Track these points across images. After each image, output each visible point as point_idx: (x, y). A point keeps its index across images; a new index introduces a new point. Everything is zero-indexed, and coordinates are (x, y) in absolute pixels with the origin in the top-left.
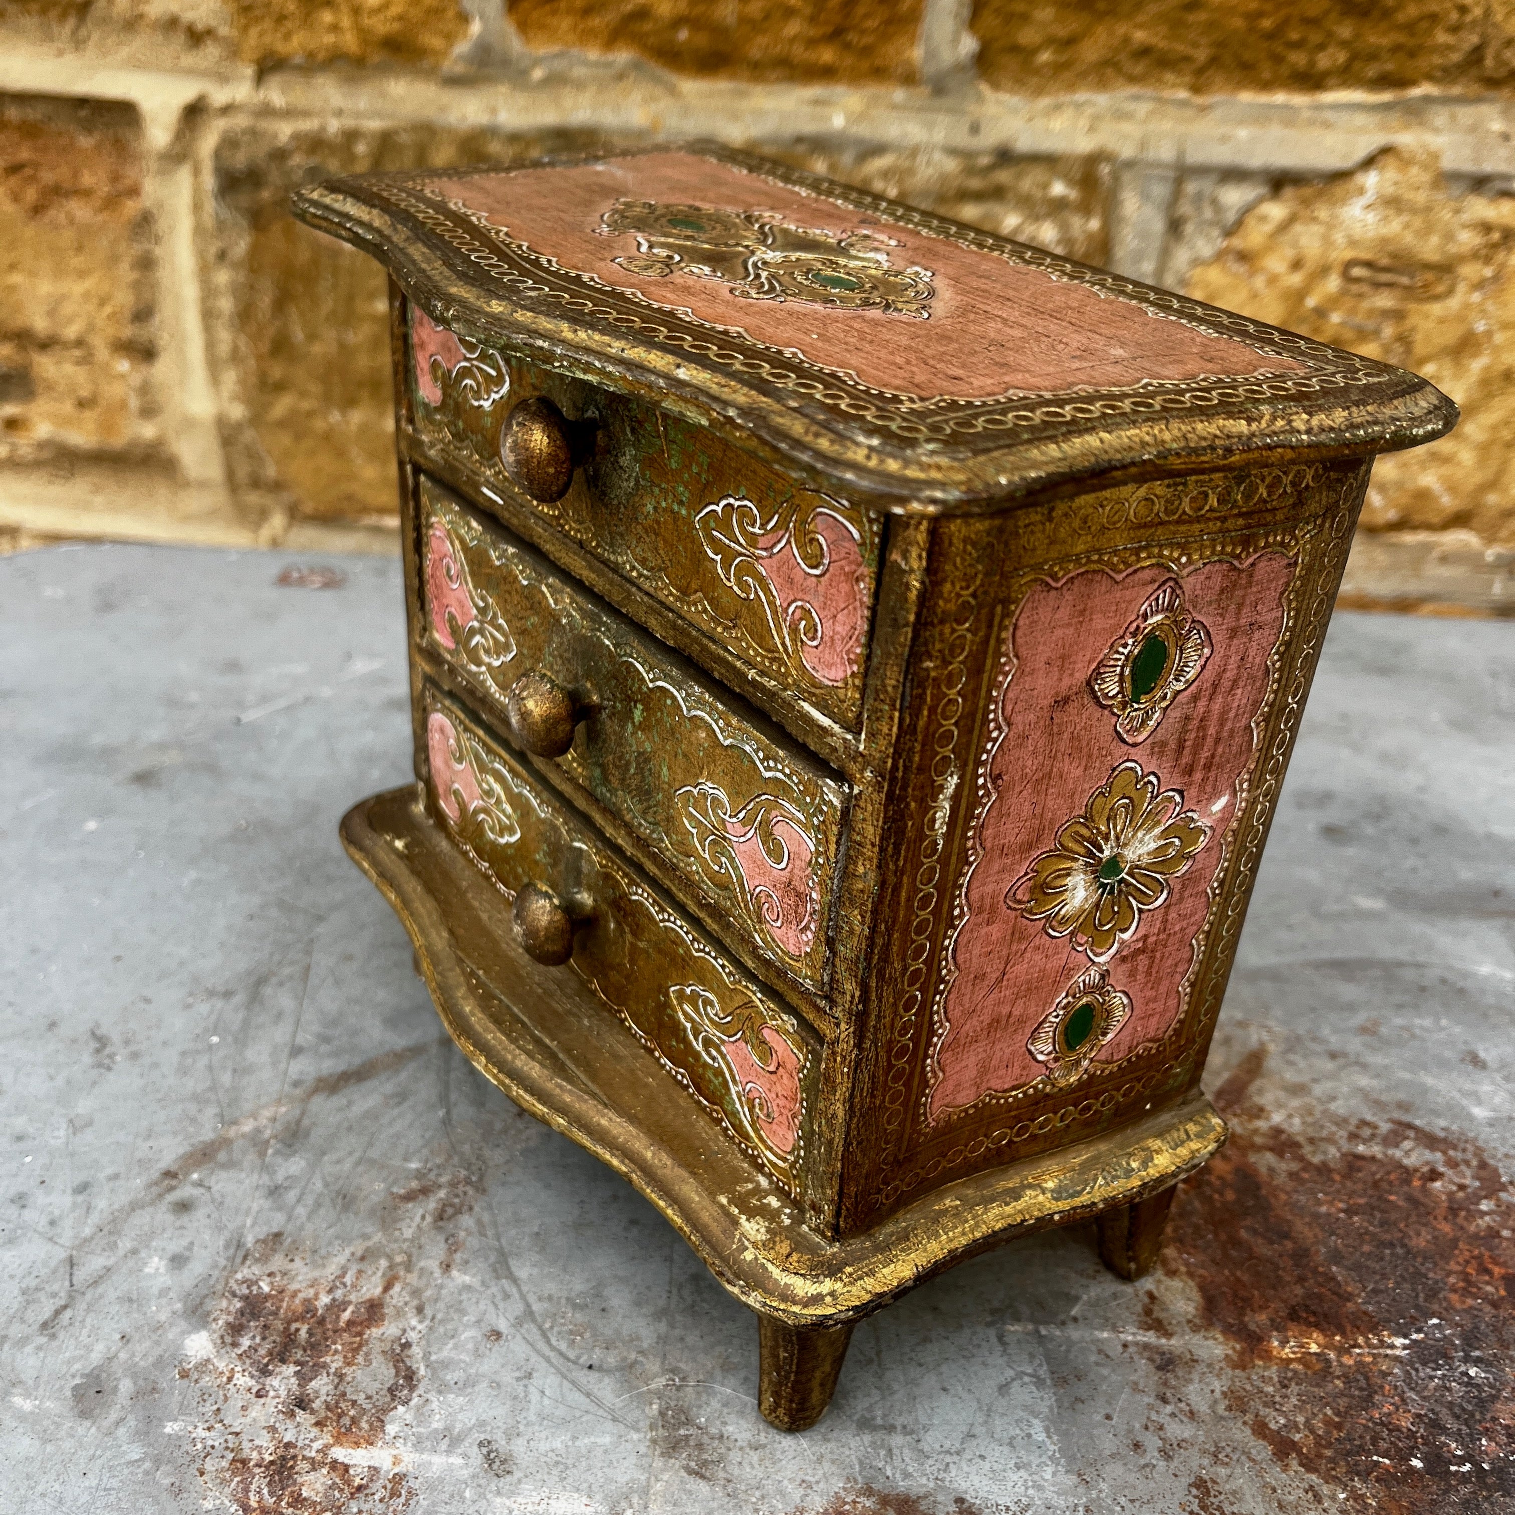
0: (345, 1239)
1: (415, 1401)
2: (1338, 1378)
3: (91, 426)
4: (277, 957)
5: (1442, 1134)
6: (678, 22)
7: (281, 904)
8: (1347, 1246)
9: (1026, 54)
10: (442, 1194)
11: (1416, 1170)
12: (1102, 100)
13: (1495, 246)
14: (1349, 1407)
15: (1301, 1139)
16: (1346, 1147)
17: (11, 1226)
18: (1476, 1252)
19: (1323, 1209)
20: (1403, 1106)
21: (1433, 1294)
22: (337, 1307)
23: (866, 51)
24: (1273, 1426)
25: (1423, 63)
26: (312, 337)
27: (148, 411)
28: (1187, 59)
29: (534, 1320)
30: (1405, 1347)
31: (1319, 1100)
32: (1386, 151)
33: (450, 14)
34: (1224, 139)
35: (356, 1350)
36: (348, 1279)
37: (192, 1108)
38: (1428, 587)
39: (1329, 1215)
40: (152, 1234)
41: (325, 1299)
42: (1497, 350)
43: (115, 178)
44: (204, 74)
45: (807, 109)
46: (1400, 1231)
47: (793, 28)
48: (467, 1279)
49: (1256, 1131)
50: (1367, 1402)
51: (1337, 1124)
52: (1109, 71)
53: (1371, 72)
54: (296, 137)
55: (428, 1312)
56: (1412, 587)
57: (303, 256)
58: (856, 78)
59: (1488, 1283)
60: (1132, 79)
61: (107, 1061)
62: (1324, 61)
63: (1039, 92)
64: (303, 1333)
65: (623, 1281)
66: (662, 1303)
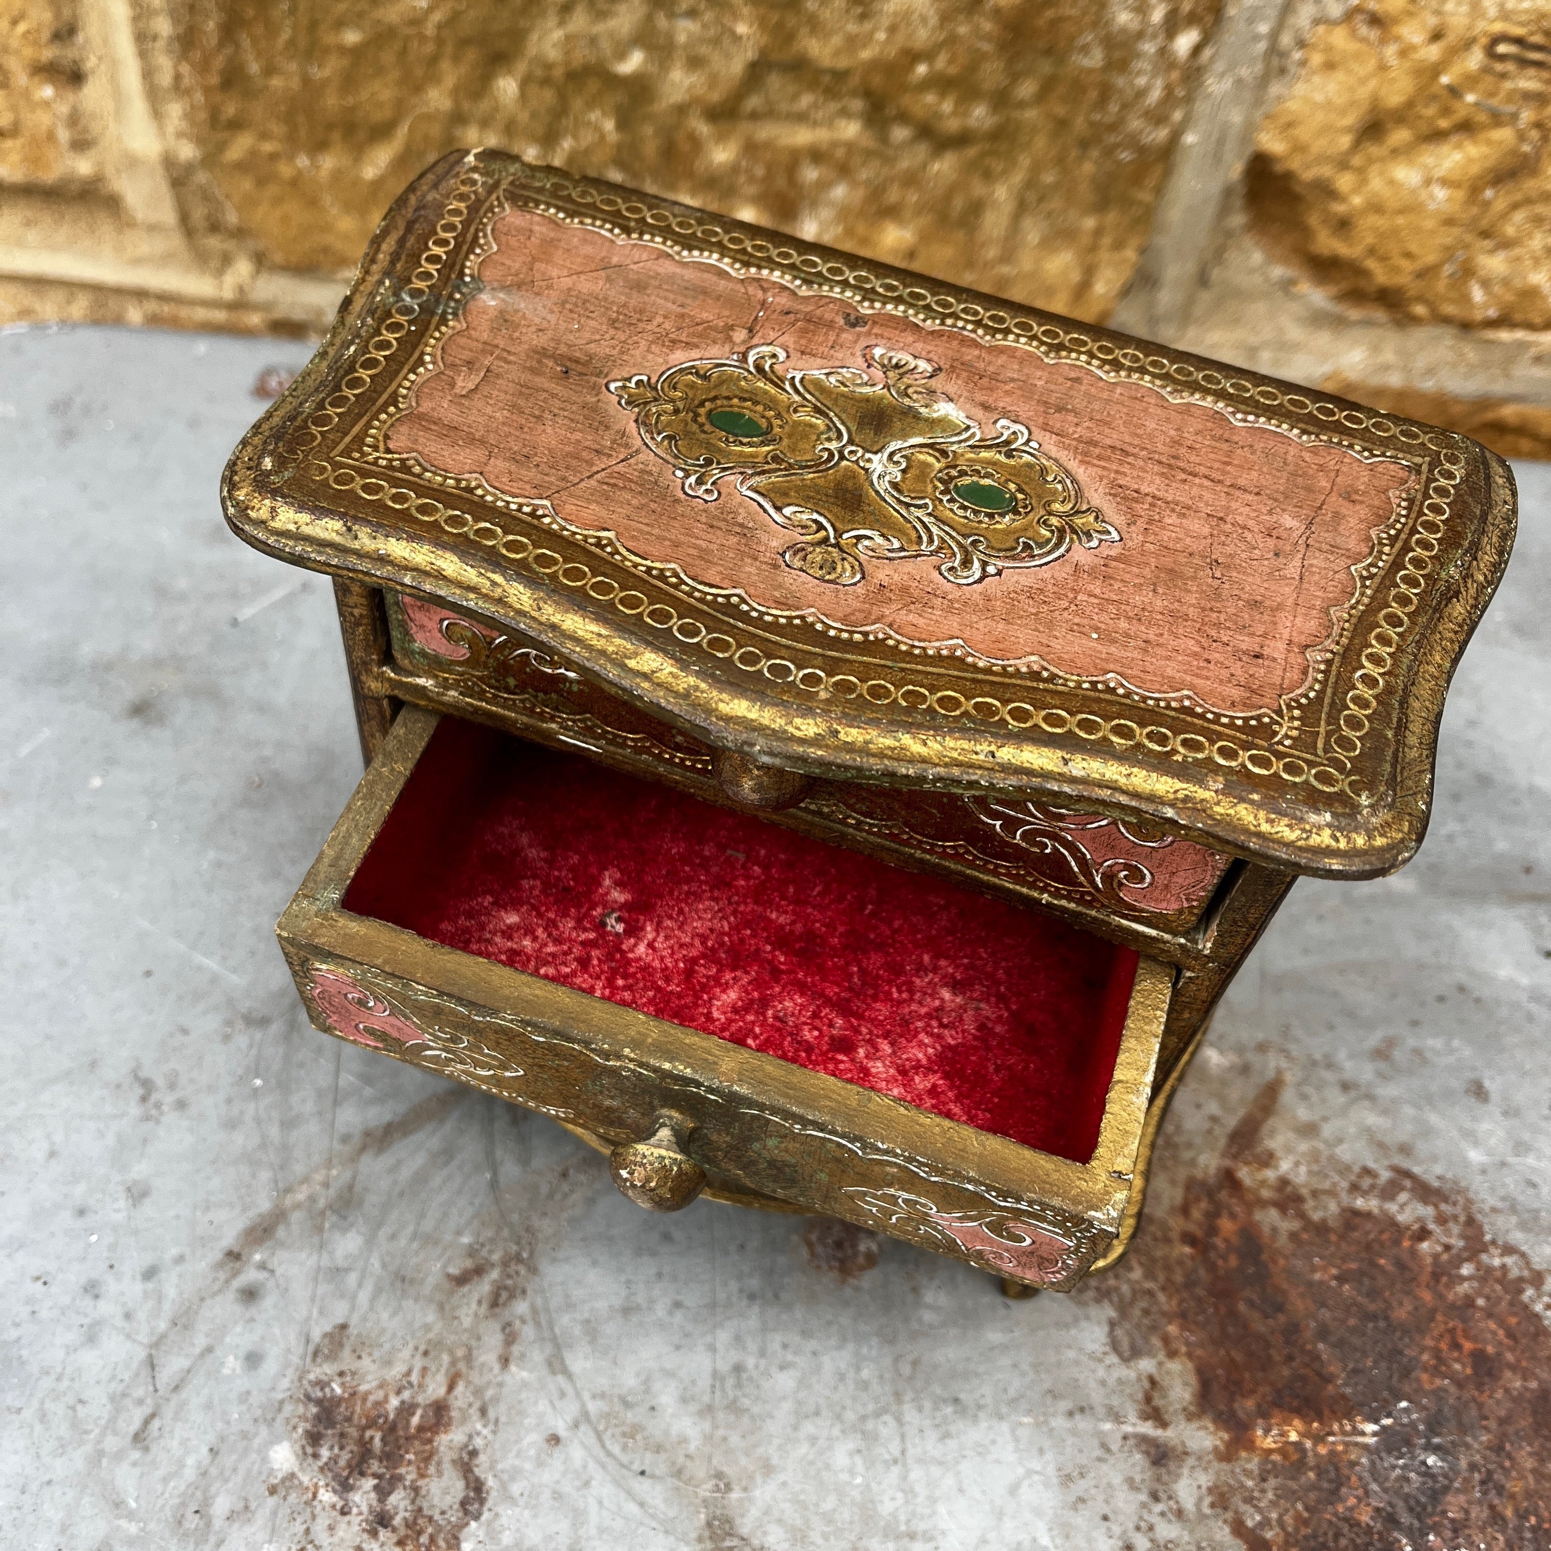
0: (409, 1331)
1: (486, 1516)
2: (1311, 1469)
5: (1436, 1184)
8: (1334, 1319)
10: (495, 1274)
11: (1408, 1228)
14: (1318, 1501)
15: (1304, 1192)
16: (1345, 1198)
17: (89, 1320)
18: (1451, 1325)
20: (1405, 1149)
21: (1406, 1373)
22: (407, 1409)
24: (1250, 1523)
27: (81, 144)
29: (590, 1423)
30: (1375, 1434)
31: (1326, 1142)
35: (427, 1460)
36: (414, 1378)
37: (246, 1172)
39: (1321, 1283)
40: (224, 1329)
41: (394, 1402)
46: (1386, 1301)
48: (524, 1374)
49: (1263, 1183)
50: (1334, 1495)
51: (1340, 1173)
55: (492, 1414)
56: (1499, 387)
59: (1457, 1360)
61: (154, 1112)
64: (377, 1442)
65: (670, 1374)
66: (706, 1398)
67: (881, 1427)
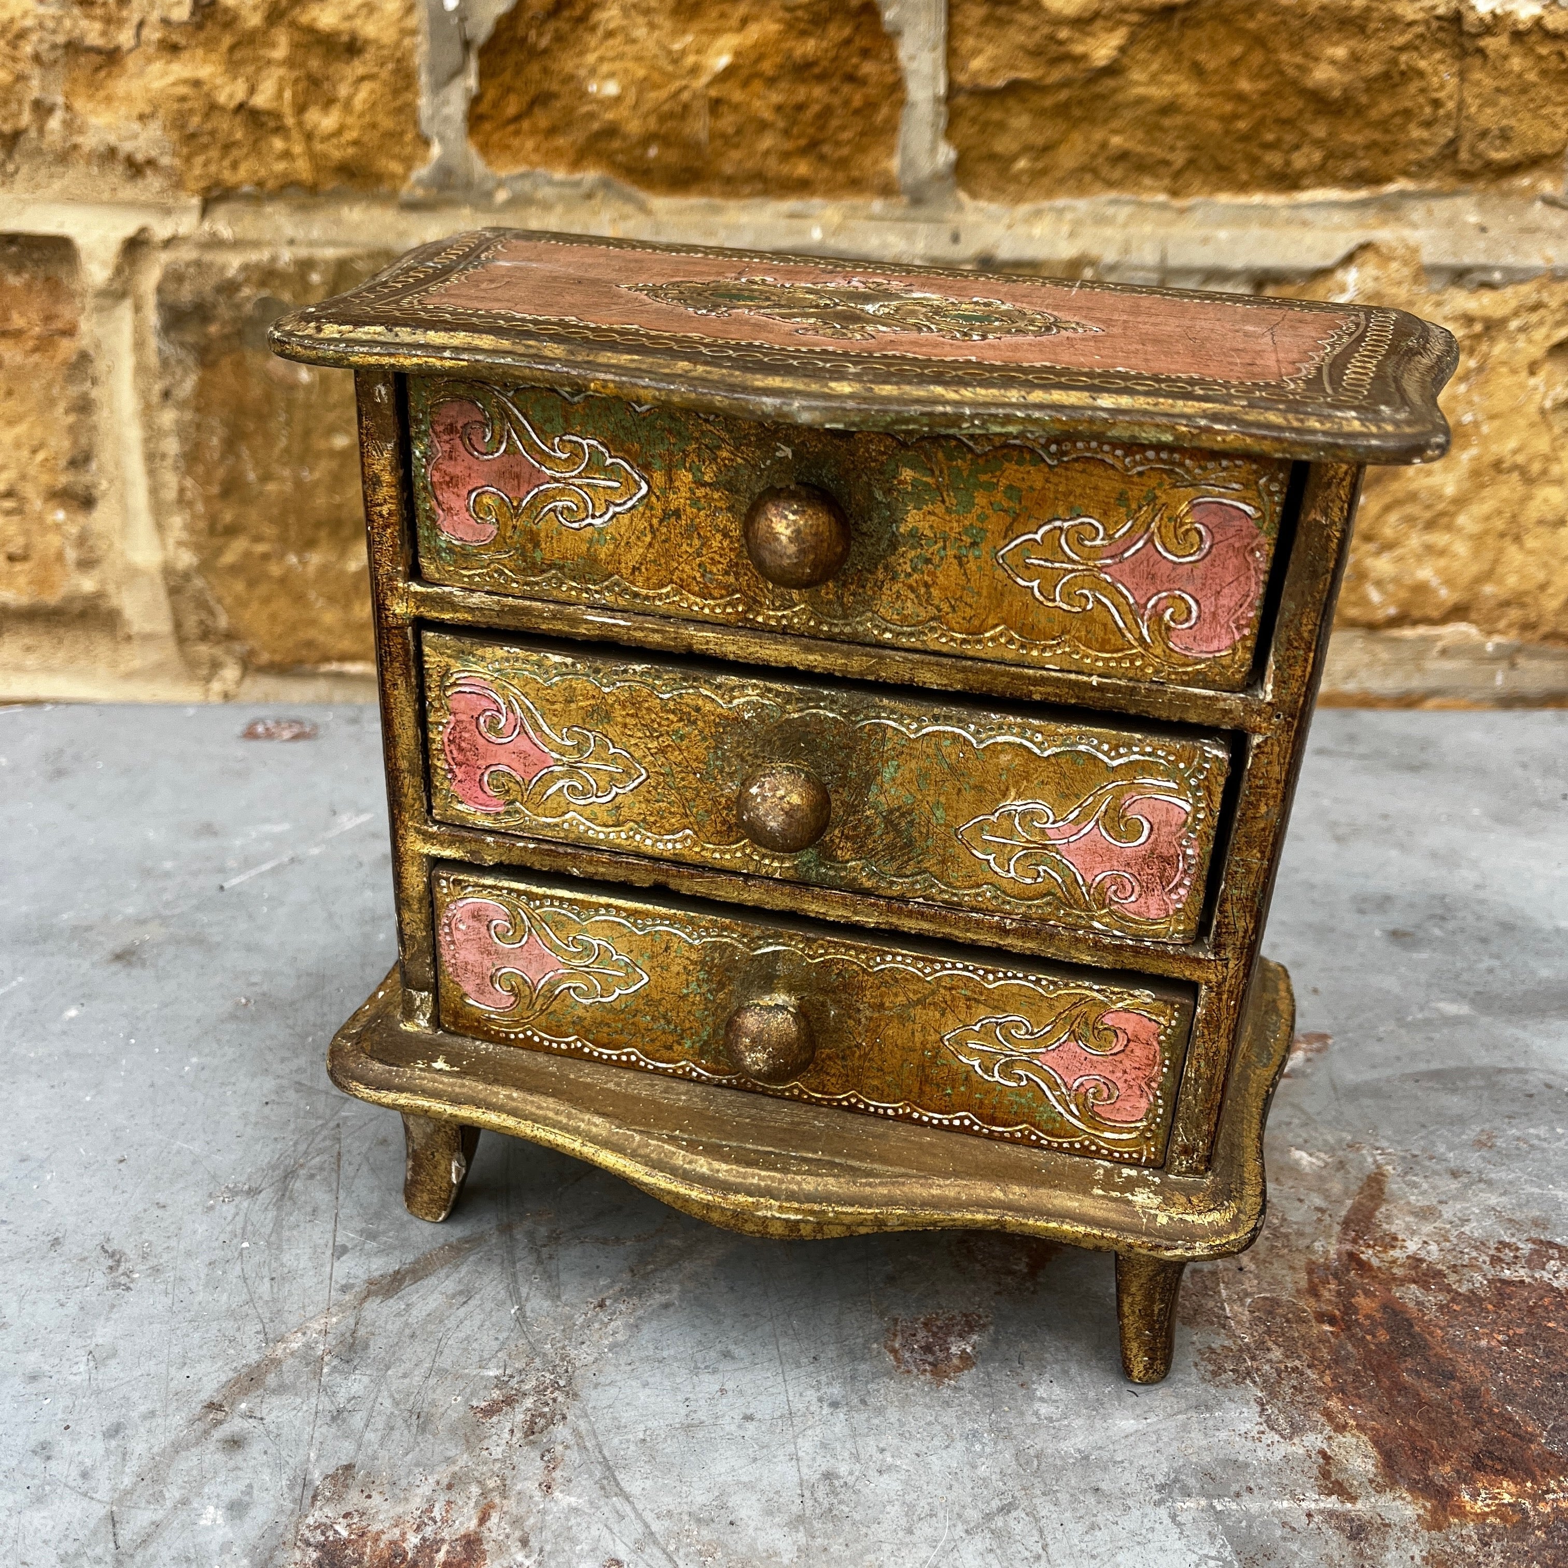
0: (427, 1467)
2: (1539, 1528)
3: (22, 580)
4: (302, 1147)
6: (648, 139)
7: (299, 1086)
8: (1517, 1382)
9: (1003, 162)
10: (529, 1402)
12: (1082, 205)
13: (1477, 337)
15: (1442, 1268)
16: (1491, 1273)
17: (36, 1481)
19: (1483, 1343)
20: (1540, 1224)
22: (428, 1547)
23: (842, 163)
25: (1398, 159)
26: (266, 477)
27: (86, 564)
28: (1166, 163)
29: (656, 1542)
31: (1451, 1223)
32: (1365, 247)
33: (409, 137)
34: (1205, 241)
36: (436, 1513)
37: (229, 1326)
38: (1432, 682)
39: (1490, 1349)
40: (203, 1480)
41: (413, 1540)
42: (1485, 440)
43: (48, 319)
44: (145, 206)
45: (783, 223)
47: (767, 142)
48: (573, 1500)
49: (1394, 1262)
51: (1476, 1248)
52: (1088, 177)
53: (1347, 170)
54: (245, 268)
55: (534, 1543)
56: (1416, 683)
57: (256, 391)
58: (832, 190)
60: (1111, 184)
61: (123, 1280)
62: (1299, 161)
63: (1018, 199)
65: (748, 1486)
66: (796, 1509)
67: (1012, 1523)
